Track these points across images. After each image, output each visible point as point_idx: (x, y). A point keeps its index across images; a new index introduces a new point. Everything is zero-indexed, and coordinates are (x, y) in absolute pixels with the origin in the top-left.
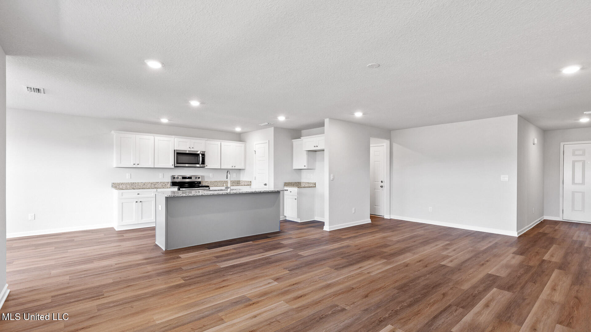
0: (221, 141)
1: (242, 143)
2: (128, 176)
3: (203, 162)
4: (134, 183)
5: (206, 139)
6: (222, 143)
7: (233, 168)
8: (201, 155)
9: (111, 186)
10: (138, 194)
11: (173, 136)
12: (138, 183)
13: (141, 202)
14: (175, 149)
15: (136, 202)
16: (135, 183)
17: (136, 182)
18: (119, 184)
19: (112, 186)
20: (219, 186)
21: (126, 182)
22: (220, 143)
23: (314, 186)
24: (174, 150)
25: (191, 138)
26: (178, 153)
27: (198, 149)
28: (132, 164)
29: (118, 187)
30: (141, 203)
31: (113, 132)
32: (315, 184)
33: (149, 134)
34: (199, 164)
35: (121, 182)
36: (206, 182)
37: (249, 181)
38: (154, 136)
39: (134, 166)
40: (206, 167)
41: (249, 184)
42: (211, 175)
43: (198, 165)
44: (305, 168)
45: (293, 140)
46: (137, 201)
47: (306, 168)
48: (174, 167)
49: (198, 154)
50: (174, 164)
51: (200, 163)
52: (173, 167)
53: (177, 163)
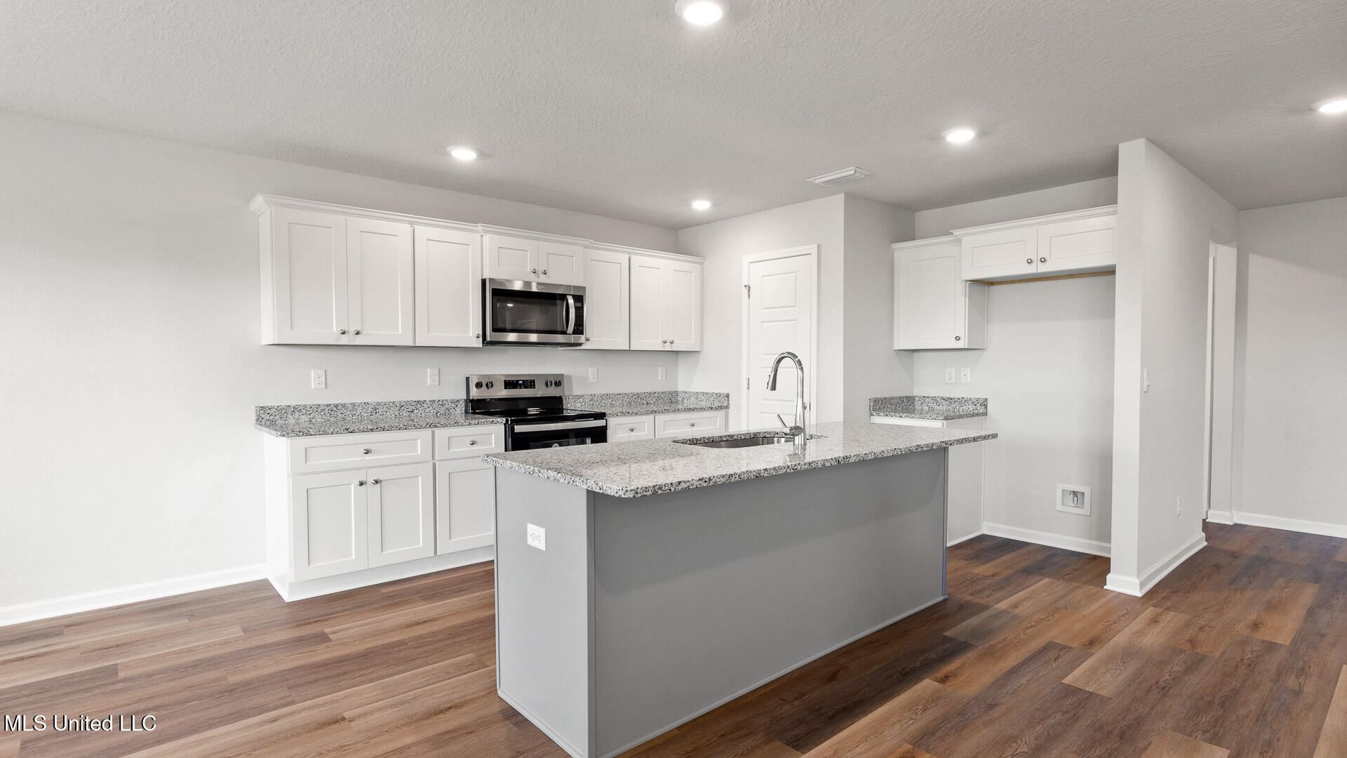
0: (629, 249)
1: (692, 262)
2: (314, 379)
3: (579, 329)
4: (340, 407)
5: (587, 242)
6: (632, 257)
7: (668, 347)
8: (571, 301)
9: (254, 417)
10: (367, 452)
11: (480, 227)
12: (353, 405)
13: (377, 482)
14: (486, 276)
15: (361, 484)
16: (344, 405)
17: (347, 400)
18: (283, 411)
19: (259, 420)
20: (636, 414)
21: (308, 403)
22: (627, 256)
23: (982, 410)
24: (484, 282)
25: (541, 235)
26: (496, 293)
27: (560, 277)
28: (336, 330)
29: (279, 422)
30: (378, 485)
31: (259, 202)
32: (984, 403)
33: (396, 216)
34: (564, 333)
35: (293, 403)
36: (579, 397)
37: (719, 395)
38: (412, 223)
39: (344, 340)
40: (586, 346)
41: (721, 403)
42: (591, 372)
43: (560, 338)
44: (960, 345)
45: (897, 246)
46: (363, 479)
47: (962, 347)
48: (481, 346)
49: (563, 297)
50: (481, 333)
51: (571, 329)
52: (478, 343)
53: (495, 330)
